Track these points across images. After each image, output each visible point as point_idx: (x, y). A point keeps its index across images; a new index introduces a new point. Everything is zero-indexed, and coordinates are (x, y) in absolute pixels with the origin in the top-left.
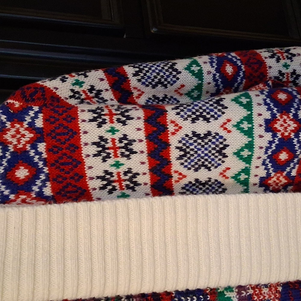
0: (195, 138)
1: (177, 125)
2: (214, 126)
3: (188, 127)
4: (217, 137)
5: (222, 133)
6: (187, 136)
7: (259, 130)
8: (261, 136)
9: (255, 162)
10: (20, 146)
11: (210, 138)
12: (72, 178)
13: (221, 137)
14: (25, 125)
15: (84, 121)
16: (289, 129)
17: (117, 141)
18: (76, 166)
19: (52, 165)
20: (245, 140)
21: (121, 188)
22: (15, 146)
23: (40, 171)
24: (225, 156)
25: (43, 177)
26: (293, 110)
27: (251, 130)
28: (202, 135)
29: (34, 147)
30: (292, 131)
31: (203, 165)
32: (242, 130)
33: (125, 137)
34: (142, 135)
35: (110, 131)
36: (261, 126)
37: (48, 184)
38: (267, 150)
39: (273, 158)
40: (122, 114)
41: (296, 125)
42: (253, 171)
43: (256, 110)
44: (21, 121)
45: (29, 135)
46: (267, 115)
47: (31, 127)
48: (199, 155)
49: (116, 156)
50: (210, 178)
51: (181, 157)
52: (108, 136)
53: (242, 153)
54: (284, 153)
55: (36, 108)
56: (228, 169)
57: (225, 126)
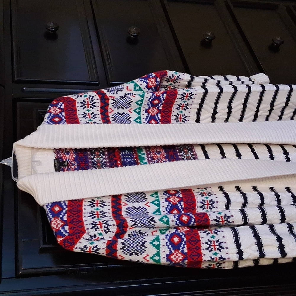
0: (118, 115)
1: (112, 110)
2: (126, 111)
3: (116, 111)
4: (127, 114)
5: (129, 113)
6: (115, 114)
8: (143, 115)
10: (56, 113)
11: (124, 115)
13: (128, 115)
14: (58, 107)
15: (78, 107)
16: (154, 112)
17: (90, 114)
20: (137, 116)
22: (54, 113)
24: (130, 121)
26: (158, 106)
27: (140, 112)
28: (121, 114)
29: (61, 113)
30: (156, 113)
32: (136, 112)
33: (93, 113)
34: (99, 113)
35: (87, 111)
36: (144, 111)
38: (146, 119)
40: (92, 105)
41: (157, 111)
43: (143, 106)
44: (56, 106)
45: (59, 110)
46: (147, 108)
47: (60, 108)
52: (87, 112)
53: (137, 120)
54: (153, 121)
55: (62, 103)
57: (130, 111)
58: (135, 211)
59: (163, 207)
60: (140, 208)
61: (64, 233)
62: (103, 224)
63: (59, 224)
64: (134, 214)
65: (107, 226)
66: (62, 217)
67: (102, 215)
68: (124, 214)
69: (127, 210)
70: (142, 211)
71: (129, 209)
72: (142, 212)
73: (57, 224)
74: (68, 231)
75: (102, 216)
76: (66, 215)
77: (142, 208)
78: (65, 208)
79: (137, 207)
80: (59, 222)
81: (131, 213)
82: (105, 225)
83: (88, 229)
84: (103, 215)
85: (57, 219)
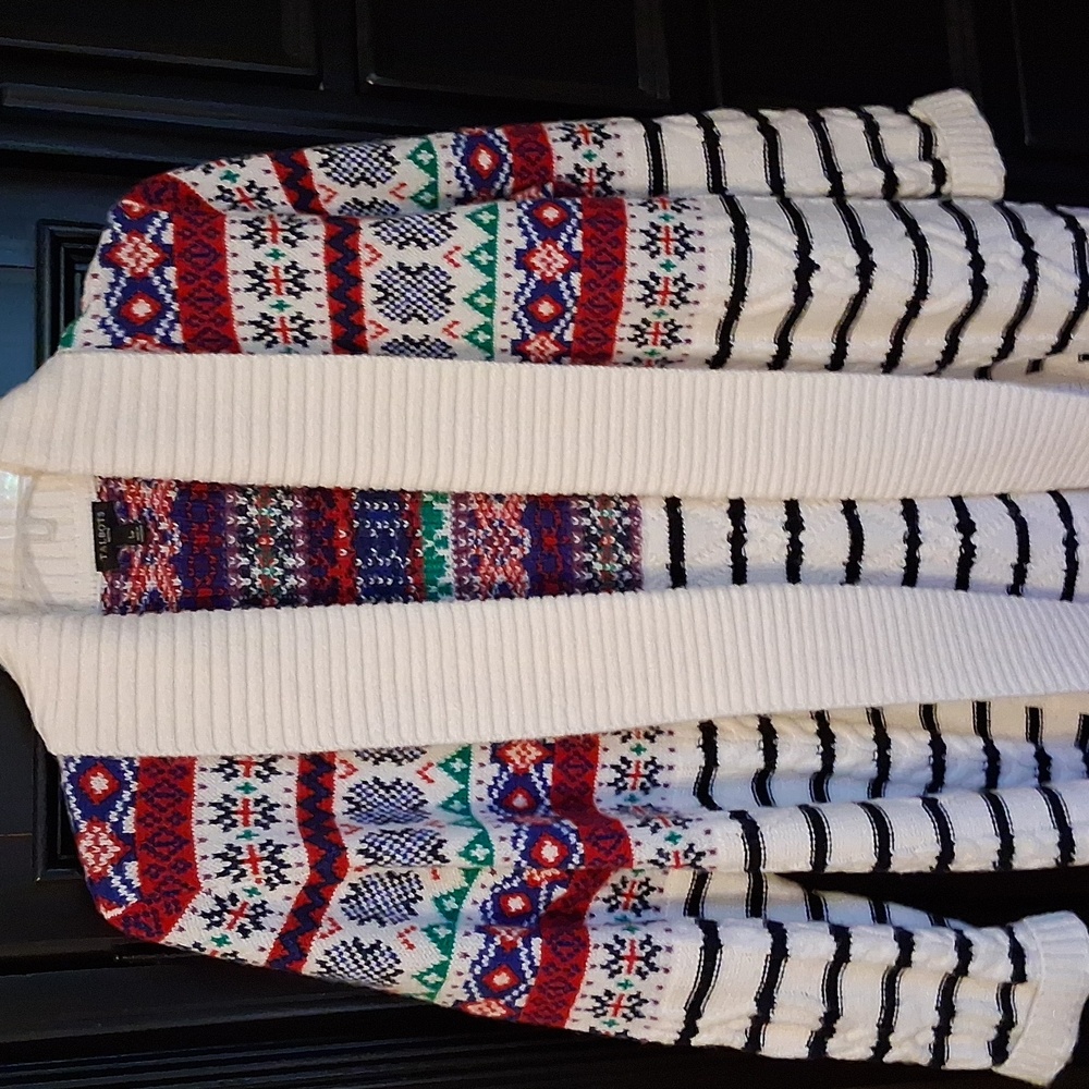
0: (402, 273)
1: (374, 251)
2: (433, 256)
3: (391, 256)
4: (437, 273)
5: (446, 267)
6: (390, 268)
7: (504, 266)
8: (507, 276)
9: (500, 316)
10: (140, 270)
11: (426, 273)
12: (213, 320)
13: (444, 273)
14: (148, 239)
15: (233, 237)
16: (555, 266)
17: (281, 271)
18: (219, 304)
19: (185, 300)
20: (482, 280)
21: (286, 340)
22: (133, 268)
23: (168, 307)
24: (449, 302)
25: (170, 316)
26: (564, 237)
27: (492, 264)
28: (414, 269)
29: (160, 272)
30: (560, 270)
31: (415, 314)
32: (477, 264)
33: (294, 265)
34: (320, 263)
35: (271, 255)
36: (508, 258)
37: (178, 326)
38: (517, 295)
39: (529, 310)
40: (292, 230)
41: (566, 261)
42: (498, 329)
43: (503, 232)
44: (142, 232)
45: (153, 255)
46: (522, 243)
47: (156, 242)
48: (408, 299)
49: (279, 292)
50: (427, 336)
51: (379, 301)
52: (269, 262)
53: (477, 300)
54: (546, 303)
55: (164, 215)
56: (456, 323)
57: (451, 257)
58: (380, 796)
59: (480, 782)
60: (399, 788)
61: (123, 891)
62: (262, 859)
63: (105, 849)
64: (376, 810)
65: (275, 867)
66: (116, 820)
67: (260, 813)
68: (339, 807)
69: (353, 795)
70: (404, 797)
71: (358, 790)
72: (403, 801)
73: (98, 850)
74: (136, 884)
75: (260, 817)
76: (132, 811)
77: (404, 788)
78: (129, 783)
79: (388, 784)
80: (104, 841)
81: (364, 806)
82: (268, 863)
83: (208, 877)
84: (263, 813)
85: (97, 829)
